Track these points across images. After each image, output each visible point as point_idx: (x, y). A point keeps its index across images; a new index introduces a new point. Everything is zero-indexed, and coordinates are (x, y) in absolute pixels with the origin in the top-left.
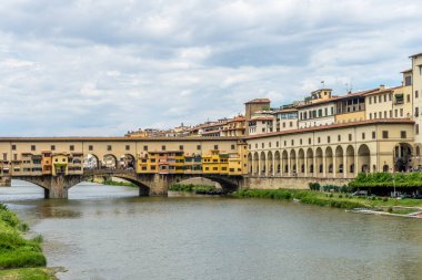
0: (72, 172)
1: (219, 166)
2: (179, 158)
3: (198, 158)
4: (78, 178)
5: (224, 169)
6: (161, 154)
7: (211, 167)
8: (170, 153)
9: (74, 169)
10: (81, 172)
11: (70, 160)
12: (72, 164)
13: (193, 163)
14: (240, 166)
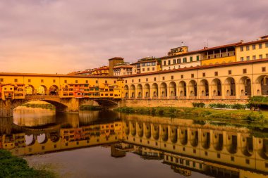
0: (17, 98)
1: (109, 93)
2: (86, 88)
3: (97, 88)
4: (21, 102)
5: (112, 95)
6: (76, 86)
7: (104, 93)
8: (81, 85)
9: (18, 95)
10: (23, 97)
11: (15, 89)
12: (16, 92)
13: (94, 91)
14: (120, 93)
